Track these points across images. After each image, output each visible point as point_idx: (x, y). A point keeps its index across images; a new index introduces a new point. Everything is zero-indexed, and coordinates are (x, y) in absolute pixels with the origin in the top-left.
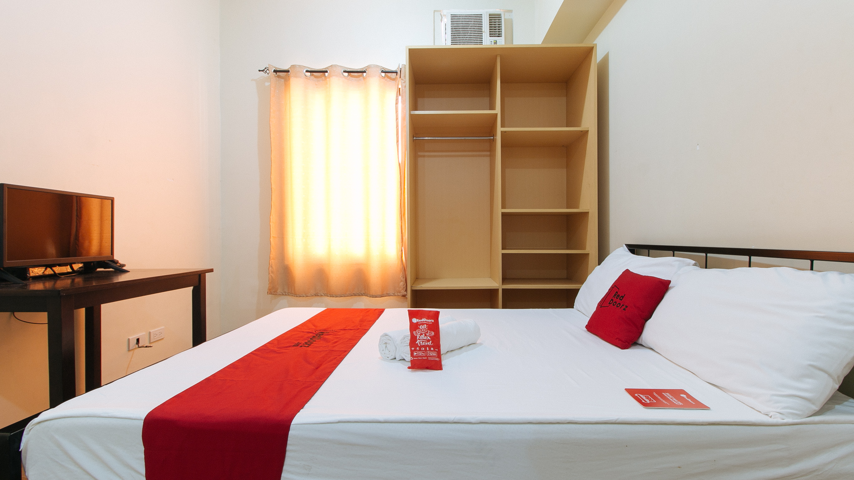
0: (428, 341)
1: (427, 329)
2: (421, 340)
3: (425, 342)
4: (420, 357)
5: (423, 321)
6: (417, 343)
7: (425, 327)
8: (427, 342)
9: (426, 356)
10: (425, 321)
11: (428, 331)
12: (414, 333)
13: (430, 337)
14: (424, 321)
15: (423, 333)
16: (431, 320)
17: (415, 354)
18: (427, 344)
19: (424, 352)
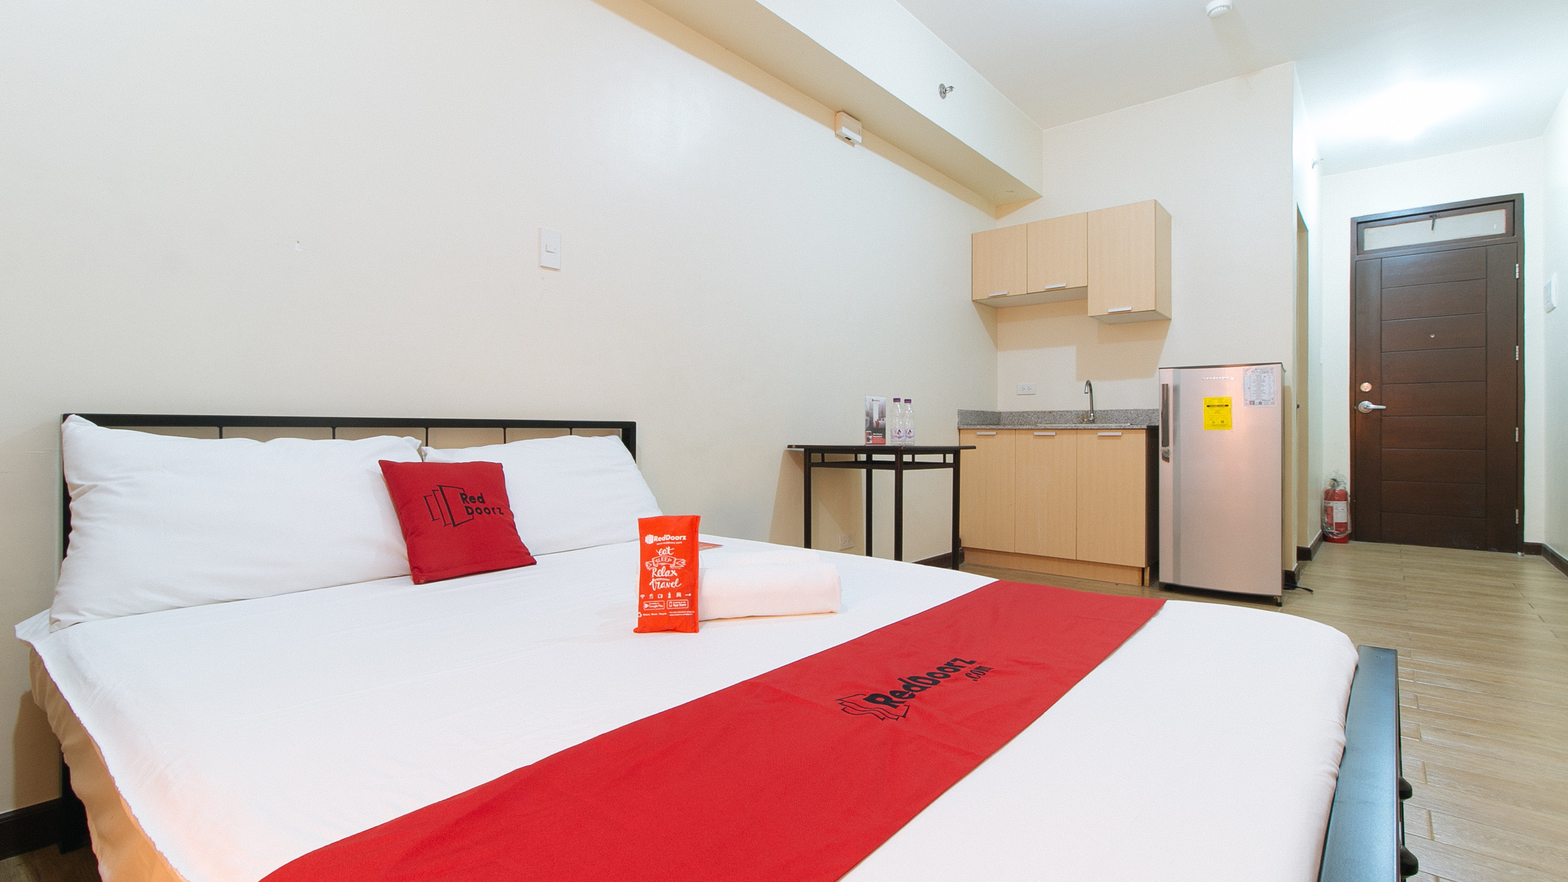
0: (673, 579)
1: (672, 556)
2: (657, 579)
3: (666, 581)
4: (654, 612)
5: (666, 541)
6: (650, 584)
7: (669, 553)
8: (668, 582)
9: (666, 610)
10: (668, 541)
11: (673, 560)
12: (647, 566)
13: (676, 572)
14: (667, 539)
15: (662, 564)
16: (681, 537)
17: (646, 606)
18: (669, 587)
19: (663, 602)
